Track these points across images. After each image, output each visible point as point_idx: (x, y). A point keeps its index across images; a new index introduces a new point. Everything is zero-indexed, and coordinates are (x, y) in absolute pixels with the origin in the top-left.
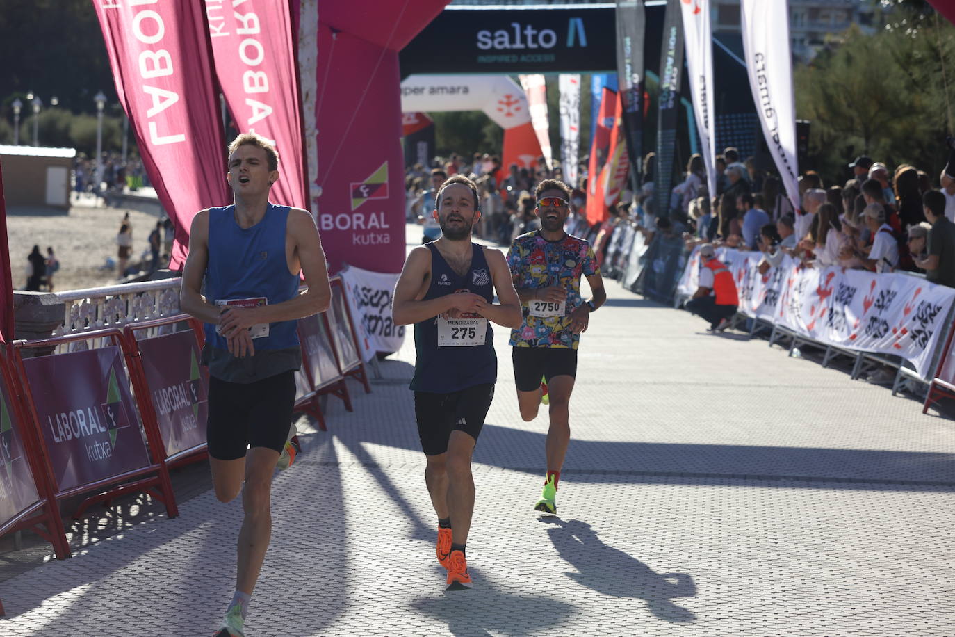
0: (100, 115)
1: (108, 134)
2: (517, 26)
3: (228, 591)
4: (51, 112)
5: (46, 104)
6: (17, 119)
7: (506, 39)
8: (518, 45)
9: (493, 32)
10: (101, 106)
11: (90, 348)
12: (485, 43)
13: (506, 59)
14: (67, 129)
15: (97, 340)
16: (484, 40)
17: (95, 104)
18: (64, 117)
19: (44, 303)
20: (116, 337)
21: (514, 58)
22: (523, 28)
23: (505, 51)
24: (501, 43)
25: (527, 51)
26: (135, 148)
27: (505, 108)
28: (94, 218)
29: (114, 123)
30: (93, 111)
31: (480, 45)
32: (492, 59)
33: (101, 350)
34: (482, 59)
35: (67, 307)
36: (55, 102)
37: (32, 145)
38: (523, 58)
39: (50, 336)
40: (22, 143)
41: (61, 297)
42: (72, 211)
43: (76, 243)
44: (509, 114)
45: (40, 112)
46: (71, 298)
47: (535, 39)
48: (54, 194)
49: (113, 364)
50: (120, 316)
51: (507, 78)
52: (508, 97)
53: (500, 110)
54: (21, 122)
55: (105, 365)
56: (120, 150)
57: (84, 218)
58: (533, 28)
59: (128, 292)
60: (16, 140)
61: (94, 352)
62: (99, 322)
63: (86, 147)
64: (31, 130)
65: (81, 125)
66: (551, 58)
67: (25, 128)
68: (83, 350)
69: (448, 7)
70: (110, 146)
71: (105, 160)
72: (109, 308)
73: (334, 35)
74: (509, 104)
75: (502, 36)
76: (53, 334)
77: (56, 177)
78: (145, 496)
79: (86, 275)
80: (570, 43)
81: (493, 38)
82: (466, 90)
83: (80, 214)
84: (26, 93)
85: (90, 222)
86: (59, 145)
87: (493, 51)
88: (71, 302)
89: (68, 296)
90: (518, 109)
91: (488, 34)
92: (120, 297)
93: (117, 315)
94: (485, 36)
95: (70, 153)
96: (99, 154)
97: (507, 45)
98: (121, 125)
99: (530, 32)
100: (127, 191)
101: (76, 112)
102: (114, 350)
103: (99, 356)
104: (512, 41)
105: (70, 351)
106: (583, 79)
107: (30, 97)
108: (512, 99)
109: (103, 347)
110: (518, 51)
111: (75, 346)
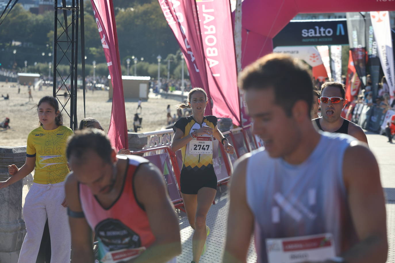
0: (159, 64)
1: (162, 71)
2: (317, 28)
3: (211, 247)
4: (141, 63)
5: (139, 60)
6: (128, 66)
7: (313, 32)
8: (318, 35)
9: (308, 30)
10: (159, 60)
11: (157, 154)
12: (305, 34)
13: (313, 40)
14: (147, 70)
15: (160, 151)
16: (305, 33)
17: (157, 60)
18: (146, 65)
19: (140, 137)
20: (167, 149)
21: (316, 40)
22: (320, 28)
23: (313, 37)
24: (311, 34)
25: (321, 37)
26: (172, 76)
27: (312, 58)
28: (157, 103)
29: (164, 67)
30: (156, 62)
31: (303, 35)
32: (308, 40)
33: (161, 155)
34: (304, 40)
35: (148, 138)
36: (142, 59)
37: (134, 75)
38: (320, 40)
39: (142, 149)
40: (130, 75)
41: (146, 134)
42: (149, 100)
43: (151, 112)
44: (314, 61)
45: (137, 63)
46: (149, 135)
47: (324, 32)
48: (142, 94)
49: (166, 159)
50: (168, 141)
51: (313, 47)
52: (314, 54)
53: (311, 59)
54: (130, 67)
55: (163, 160)
56: (166, 77)
57: (154, 103)
58: (324, 28)
59: (171, 132)
60: (128, 74)
61: (159, 155)
62: (160, 144)
63: (154, 76)
64: (134, 70)
65: (152, 68)
66: (331, 39)
67: (131, 69)
68: (154, 154)
69: (291, 21)
70: (163, 76)
71: (161, 81)
72: (164, 138)
73: (248, 33)
74: (314, 57)
75: (311, 31)
76: (143, 149)
77: (143, 88)
78: (178, 210)
79: (155, 124)
80: (338, 33)
81: (308, 32)
82: (298, 52)
83: (152, 101)
84: (132, 56)
85: (156, 104)
86: (144, 76)
87: (308, 37)
88: (150, 136)
89: (148, 134)
90: (318, 59)
91: (306, 31)
92: (168, 134)
93: (167, 141)
94: (305, 32)
95: (148, 78)
96: (159, 78)
97: (313, 35)
98: (167, 68)
99: (322, 30)
100: (169, 92)
101: (151, 63)
102: (166, 155)
103: (160, 157)
104: (316, 33)
105: (149, 155)
106: (342, 47)
107: (133, 57)
108: (315, 55)
109: (162, 153)
110: (318, 37)
111: (151, 153)
